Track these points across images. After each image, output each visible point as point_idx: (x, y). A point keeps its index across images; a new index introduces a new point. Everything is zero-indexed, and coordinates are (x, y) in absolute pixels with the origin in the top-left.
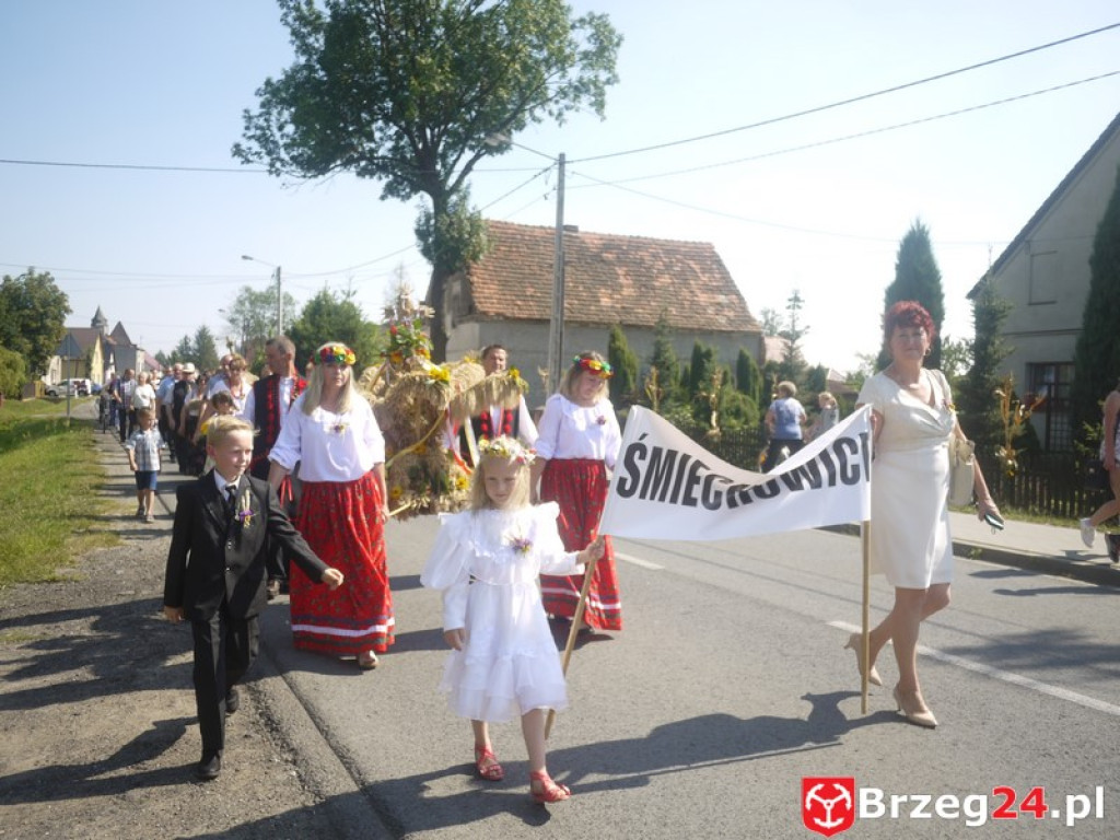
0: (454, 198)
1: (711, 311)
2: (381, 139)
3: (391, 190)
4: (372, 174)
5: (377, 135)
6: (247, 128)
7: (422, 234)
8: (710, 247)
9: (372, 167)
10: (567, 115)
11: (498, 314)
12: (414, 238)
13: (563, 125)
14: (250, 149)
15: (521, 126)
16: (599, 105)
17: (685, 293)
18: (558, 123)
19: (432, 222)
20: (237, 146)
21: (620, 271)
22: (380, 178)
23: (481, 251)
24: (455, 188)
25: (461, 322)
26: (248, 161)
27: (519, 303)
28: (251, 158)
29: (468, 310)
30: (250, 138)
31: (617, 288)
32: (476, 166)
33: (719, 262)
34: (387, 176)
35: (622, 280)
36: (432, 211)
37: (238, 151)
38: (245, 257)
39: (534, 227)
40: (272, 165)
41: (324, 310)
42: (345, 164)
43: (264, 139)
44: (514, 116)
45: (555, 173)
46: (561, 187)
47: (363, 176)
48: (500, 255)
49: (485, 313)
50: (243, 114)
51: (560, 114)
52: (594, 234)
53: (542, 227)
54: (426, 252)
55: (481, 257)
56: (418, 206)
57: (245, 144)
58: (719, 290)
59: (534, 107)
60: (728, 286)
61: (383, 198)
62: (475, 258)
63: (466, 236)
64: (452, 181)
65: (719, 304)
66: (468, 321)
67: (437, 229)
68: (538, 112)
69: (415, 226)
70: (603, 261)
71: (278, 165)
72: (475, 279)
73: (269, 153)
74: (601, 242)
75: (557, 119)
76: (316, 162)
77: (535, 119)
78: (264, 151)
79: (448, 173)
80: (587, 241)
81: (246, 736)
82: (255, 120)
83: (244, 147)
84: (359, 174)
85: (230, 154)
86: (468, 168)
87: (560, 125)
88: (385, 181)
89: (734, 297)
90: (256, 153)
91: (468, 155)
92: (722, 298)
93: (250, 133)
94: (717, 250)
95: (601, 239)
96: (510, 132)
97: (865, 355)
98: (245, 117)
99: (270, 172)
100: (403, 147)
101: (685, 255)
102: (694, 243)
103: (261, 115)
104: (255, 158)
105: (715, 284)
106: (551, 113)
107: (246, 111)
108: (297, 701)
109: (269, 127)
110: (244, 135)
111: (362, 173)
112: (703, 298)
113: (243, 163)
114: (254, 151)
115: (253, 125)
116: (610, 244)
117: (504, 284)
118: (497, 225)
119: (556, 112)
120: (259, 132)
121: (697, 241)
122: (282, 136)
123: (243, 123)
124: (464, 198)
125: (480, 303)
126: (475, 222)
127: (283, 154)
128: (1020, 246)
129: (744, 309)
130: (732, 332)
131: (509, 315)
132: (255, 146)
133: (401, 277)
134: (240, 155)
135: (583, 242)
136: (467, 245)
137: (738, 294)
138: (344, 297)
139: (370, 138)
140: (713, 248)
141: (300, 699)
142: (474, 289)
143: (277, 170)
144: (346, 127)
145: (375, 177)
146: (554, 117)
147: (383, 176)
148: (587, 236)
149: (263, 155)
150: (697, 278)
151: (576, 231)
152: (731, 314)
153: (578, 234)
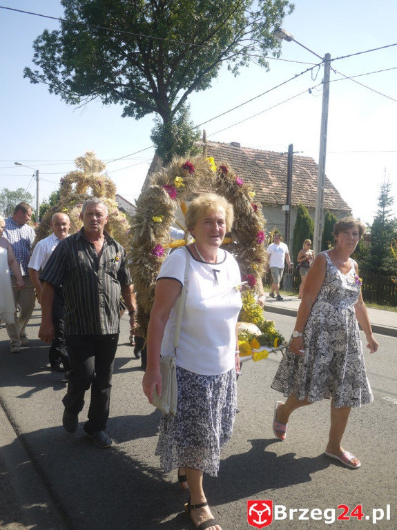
0: (177, 116)
3: (128, 112)
4: (116, 100)
6: (36, 55)
8: (312, 160)
10: (241, 69)
13: (237, 76)
14: (37, 72)
17: (306, 186)
19: (163, 131)
20: (28, 69)
21: (269, 172)
22: (122, 103)
24: (178, 108)
26: (35, 81)
28: (37, 79)
30: (38, 63)
31: (269, 182)
32: (189, 96)
34: (127, 102)
35: (270, 177)
36: (163, 124)
37: (28, 73)
38: (17, 164)
39: (214, 143)
40: (52, 86)
43: (47, 65)
46: (326, 82)
50: (33, 44)
51: (236, 68)
52: (249, 148)
53: (219, 143)
60: (327, 183)
61: (124, 116)
69: (151, 133)
70: (257, 165)
73: (50, 77)
74: (254, 154)
75: (233, 72)
78: (46, 75)
80: (246, 153)
83: (32, 70)
87: (235, 76)
88: (125, 105)
89: (332, 189)
90: (41, 76)
93: (38, 60)
94: (315, 162)
95: (254, 152)
98: (34, 47)
99: (51, 91)
101: (300, 163)
102: (303, 157)
104: (39, 79)
106: (229, 68)
110: (34, 61)
113: (31, 82)
114: (39, 74)
115: (40, 53)
116: (259, 155)
119: (232, 67)
120: (44, 60)
121: (305, 156)
127: (60, 78)
129: (339, 197)
130: (337, 210)
132: (41, 71)
134: (30, 76)
135: (243, 154)
137: (334, 188)
145: (118, 103)
146: (231, 71)
147: (124, 102)
148: (246, 149)
149: (45, 78)
150: (310, 178)
151: (239, 147)
152: (333, 199)
153: (241, 149)
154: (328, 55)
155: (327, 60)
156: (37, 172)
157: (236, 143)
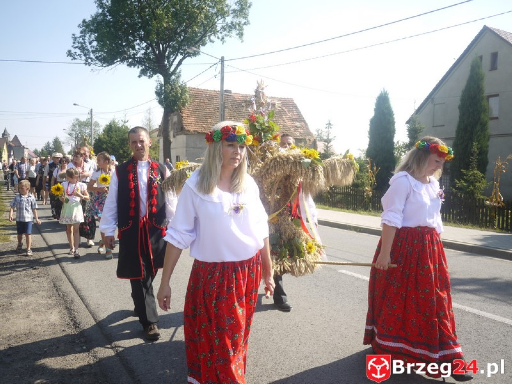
0: (173, 77)
1: (292, 130)
2: (139, 49)
3: (143, 73)
4: (135, 66)
5: (137, 47)
6: (74, 43)
7: (158, 94)
8: (292, 101)
9: (134, 62)
10: (226, 39)
11: (195, 131)
12: (155, 96)
13: (224, 43)
14: (76, 53)
15: (204, 44)
16: (241, 35)
17: (281, 121)
18: (222, 42)
19: (164, 88)
20: (70, 52)
22: (139, 68)
23: (187, 102)
24: (174, 73)
25: (178, 135)
26: (75, 59)
27: (205, 126)
28: (76, 57)
29: (181, 130)
30: (76, 48)
32: (184, 62)
33: (296, 108)
34: (142, 67)
36: (163, 83)
37: (70, 54)
38: (75, 105)
39: (211, 91)
40: (87, 61)
41: (114, 129)
42: (122, 61)
43: (83, 49)
44: (201, 39)
45: (220, 66)
46: (222, 73)
47: (131, 67)
48: (196, 104)
49: (189, 131)
50: (72, 36)
51: (223, 38)
52: (239, 94)
53: (215, 91)
54: (161, 102)
55: (187, 105)
56: (156, 81)
57: (73, 51)
58: (296, 120)
59: (211, 35)
60: (300, 119)
61: (140, 77)
62: (184, 105)
63: (180, 95)
64: (172, 69)
65: (296, 127)
66: (181, 134)
67: (166, 92)
68: (213, 38)
69: (155, 90)
70: (243, 107)
71: (90, 61)
72: (184, 115)
73: (85, 55)
75: (222, 41)
76: (108, 60)
77: (211, 41)
78: (82, 54)
79: (171, 66)
80: (236, 97)
81: (64, 331)
82: (78, 39)
83: (73, 52)
84: (128, 65)
85: (67, 55)
86: (180, 63)
87: (223, 44)
88: (141, 68)
89: (303, 123)
90: (79, 55)
91: (180, 57)
92: (298, 124)
93: (76, 46)
94: (295, 102)
95: (242, 97)
96: (199, 46)
97: (362, 150)
98: (73, 38)
99: (86, 64)
100: (149, 53)
101: (281, 104)
102: (285, 99)
103: (81, 37)
104: (78, 57)
105: (294, 117)
106: (219, 38)
107: (74, 35)
108: (89, 313)
109: (85, 43)
110: (73, 46)
111: (130, 65)
112: (289, 124)
113: (72, 60)
114: (78, 54)
115: (77, 41)
117: (198, 117)
118: (194, 90)
119: (221, 37)
120: (80, 45)
121: (286, 97)
122: (91, 47)
123: (72, 41)
124: (179, 77)
125: (187, 126)
126: (183, 89)
127: (92, 56)
128: (430, 101)
129: (308, 129)
130: (302, 139)
131: (200, 132)
132: (78, 52)
133: (150, 114)
134: (71, 56)
135: (235, 98)
136: (180, 99)
137: (305, 122)
138: (123, 123)
139: (134, 49)
140: (293, 101)
141: (91, 312)
142: (183, 120)
143: (89, 63)
144: (122, 43)
145: (136, 67)
146: (220, 40)
147: (140, 66)
148: (236, 95)
149: (82, 56)
150: (286, 115)
151: (231, 93)
152: (302, 131)
153: (232, 95)
154: (223, 58)
155: (223, 60)
156: (92, 110)
157: (228, 91)
